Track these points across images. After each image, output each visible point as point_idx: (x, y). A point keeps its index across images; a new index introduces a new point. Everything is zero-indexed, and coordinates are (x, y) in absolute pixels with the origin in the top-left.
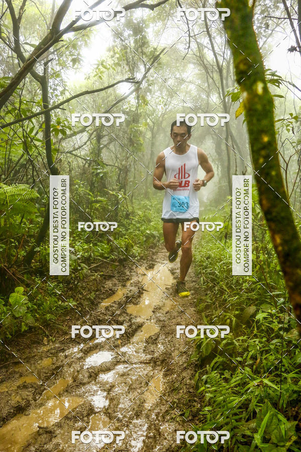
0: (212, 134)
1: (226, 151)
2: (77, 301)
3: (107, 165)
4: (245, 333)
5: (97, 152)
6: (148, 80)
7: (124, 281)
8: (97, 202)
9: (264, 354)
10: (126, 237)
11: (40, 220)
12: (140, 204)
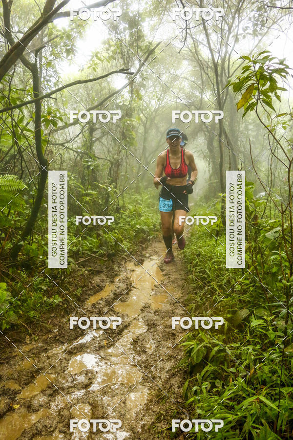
0: (204, 131)
1: (218, 149)
2: (63, 297)
3: (99, 158)
4: (237, 338)
5: (89, 146)
6: (142, 74)
7: (112, 277)
8: (87, 195)
9: (258, 362)
10: (117, 231)
11: (27, 212)
12: (130, 198)
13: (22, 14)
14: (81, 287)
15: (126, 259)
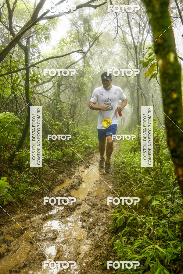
0: (128, 87)
1: (137, 98)
2: (40, 186)
3: (63, 103)
4: (145, 213)
5: (57, 94)
6: (91, 52)
7: (70, 175)
8: (56, 125)
9: (156, 227)
10: (73, 147)
11: (19, 134)
12: (82, 127)
13: (18, 15)
14: (51, 180)
15: (79, 164)
